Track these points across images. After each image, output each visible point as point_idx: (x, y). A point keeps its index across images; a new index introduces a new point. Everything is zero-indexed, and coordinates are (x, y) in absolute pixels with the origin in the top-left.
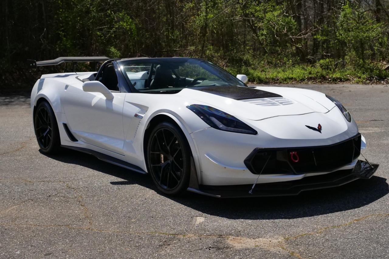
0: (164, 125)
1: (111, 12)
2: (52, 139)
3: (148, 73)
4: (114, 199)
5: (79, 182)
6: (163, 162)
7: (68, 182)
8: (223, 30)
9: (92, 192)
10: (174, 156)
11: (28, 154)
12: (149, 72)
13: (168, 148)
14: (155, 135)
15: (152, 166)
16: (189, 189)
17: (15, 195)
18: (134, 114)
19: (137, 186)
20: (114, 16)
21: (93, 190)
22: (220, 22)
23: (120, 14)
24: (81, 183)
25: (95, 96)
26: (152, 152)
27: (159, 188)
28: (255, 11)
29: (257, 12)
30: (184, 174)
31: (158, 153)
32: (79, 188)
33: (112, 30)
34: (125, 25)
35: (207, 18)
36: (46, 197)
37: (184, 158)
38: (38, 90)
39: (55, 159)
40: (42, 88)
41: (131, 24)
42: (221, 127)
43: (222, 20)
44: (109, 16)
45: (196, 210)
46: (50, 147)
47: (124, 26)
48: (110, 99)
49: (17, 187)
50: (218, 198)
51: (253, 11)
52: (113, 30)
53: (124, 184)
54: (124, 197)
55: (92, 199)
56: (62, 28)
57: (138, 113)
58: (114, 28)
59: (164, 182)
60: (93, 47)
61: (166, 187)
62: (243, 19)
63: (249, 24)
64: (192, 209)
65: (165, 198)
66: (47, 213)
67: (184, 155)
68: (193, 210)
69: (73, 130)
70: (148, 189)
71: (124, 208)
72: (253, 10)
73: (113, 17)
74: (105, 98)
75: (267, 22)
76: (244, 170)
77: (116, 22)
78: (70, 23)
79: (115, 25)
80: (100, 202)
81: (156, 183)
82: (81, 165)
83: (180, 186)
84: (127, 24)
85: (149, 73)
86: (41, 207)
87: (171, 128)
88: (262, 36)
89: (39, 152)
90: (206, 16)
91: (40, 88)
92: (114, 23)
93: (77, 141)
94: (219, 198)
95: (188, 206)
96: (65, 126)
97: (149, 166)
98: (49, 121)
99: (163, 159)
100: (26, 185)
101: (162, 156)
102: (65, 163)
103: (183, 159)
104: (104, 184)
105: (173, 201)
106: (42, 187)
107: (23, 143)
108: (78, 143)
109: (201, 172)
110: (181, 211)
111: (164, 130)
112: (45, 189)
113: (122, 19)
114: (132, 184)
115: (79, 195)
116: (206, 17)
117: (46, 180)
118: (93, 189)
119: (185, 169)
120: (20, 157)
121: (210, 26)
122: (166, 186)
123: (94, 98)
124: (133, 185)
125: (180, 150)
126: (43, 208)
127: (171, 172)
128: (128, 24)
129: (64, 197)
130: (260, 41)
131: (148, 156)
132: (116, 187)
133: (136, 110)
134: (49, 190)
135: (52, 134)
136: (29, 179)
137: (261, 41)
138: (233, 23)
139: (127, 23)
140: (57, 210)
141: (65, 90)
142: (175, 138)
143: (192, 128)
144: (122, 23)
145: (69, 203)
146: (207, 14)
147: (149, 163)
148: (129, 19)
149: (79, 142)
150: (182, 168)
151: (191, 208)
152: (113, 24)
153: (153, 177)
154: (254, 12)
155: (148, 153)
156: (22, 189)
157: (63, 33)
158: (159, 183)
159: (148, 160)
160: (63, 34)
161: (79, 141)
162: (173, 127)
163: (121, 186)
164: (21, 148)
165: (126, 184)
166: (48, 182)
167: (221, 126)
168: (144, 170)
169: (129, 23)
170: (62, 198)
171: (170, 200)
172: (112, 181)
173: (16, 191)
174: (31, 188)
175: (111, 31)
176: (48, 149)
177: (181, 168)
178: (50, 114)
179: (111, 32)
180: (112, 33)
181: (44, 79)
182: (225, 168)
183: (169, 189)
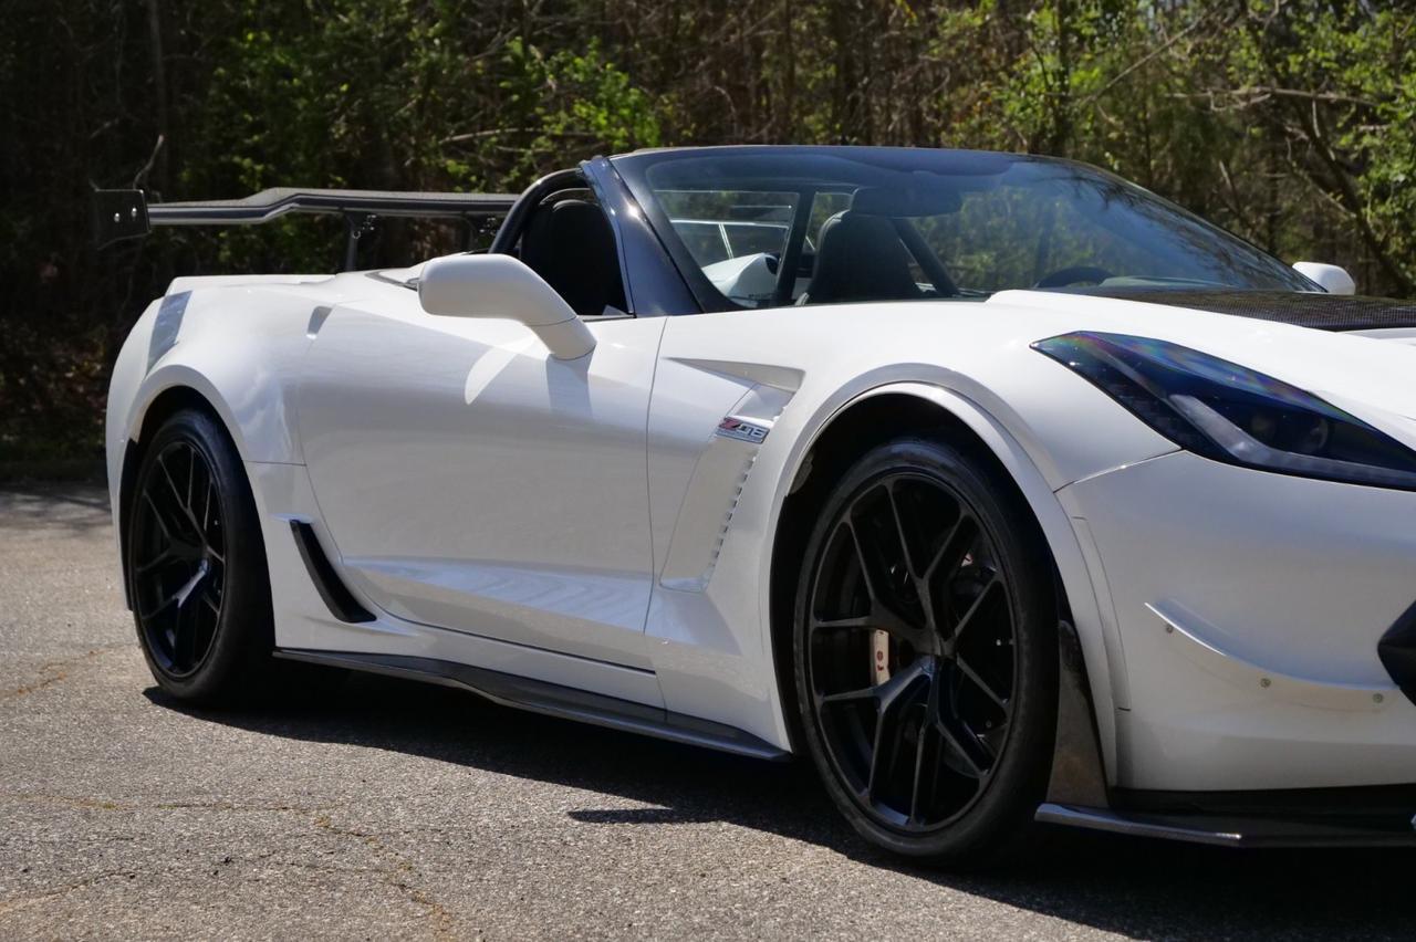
0: (898, 456)
1: (525, 49)
2: (225, 620)
3: (772, 265)
4: (599, 878)
5: (388, 812)
6: (883, 677)
7: (327, 808)
8: (1153, 163)
9: (471, 848)
10: (958, 631)
11: (85, 706)
12: (778, 256)
13: (923, 589)
14: (846, 518)
15: (819, 701)
16: (1047, 810)
17: (29, 855)
18: (719, 420)
19: (726, 833)
20: (542, 70)
21: (473, 842)
22: (1140, 115)
23: (578, 61)
24: (400, 813)
25: (480, 350)
26: (822, 624)
27: (861, 824)
28: (1337, 60)
29: (1352, 64)
30: (1018, 728)
31: (860, 622)
32: (396, 835)
33: (528, 147)
34: (604, 122)
35: (1064, 88)
36: (206, 866)
37: (1021, 638)
38: (151, 355)
39: (241, 728)
40: (179, 338)
41: (638, 115)
42: (1242, 452)
43: (1150, 104)
44: (517, 68)
45: (1095, 926)
46: (212, 662)
47: (599, 127)
48: (572, 358)
49: (37, 826)
50: (1226, 850)
51: (1328, 60)
52: (539, 146)
53: (651, 822)
54: (657, 871)
55: (471, 878)
56: (256, 138)
57: (738, 414)
58: (541, 140)
59: (891, 792)
60: (419, 248)
61: (901, 820)
62: (1274, 95)
63: (1303, 136)
64: (1064, 922)
65: (898, 875)
66: (219, 929)
67: (1020, 616)
68: (1071, 925)
69: (345, 556)
70: (789, 842)
71: (664, 911)
72: (1327, 55)
73: (535, 76)
74: (541, 352)
75: (1410, 114)
76: (1379, 698)
77: (551, 108)
78: (301, 103)
79: (549, 124)
80: (520, 887)
81: (846, 801)
82: (387, 748)
83: (991, 801)
84: (614, 119)
85: (782, 260)
86: (187, 903)
87: (944, 467)
88: (1383, 200)
89: (148, 702)
90: (1061, 75)
91: (164, 339)
92: (539, 110)
93: (371, 618)
94: (1232, 844)
95: (1041, 911)
96: (306, 535)
97: (804, 708)
98: (215, 514)
99: (884, 662)
100: (87, 815)
101: (881, 641)
102: (297, 742)
103: (1012, 642)
104: (535, 820)
105: (948, 890)
106: (176, 823)
107: (51, 664)
108: (373, 632)
109: (1121, 709)
110: (999, 928)
111: (897, 483)
112: (199, 835)
113: (589, 92)
114: (698, 821)
115: (394, 860)
116: (1062, 80)
117: (197, 800)
118: (474, 837)
119: (1023, 698)
120: (39, 719)
121: (1086, 132)
122: (906, 812)
123: (475, 360)
124: (703, 826)
125: (997, 592)
126: (194, 907)
127: (940, 726)
128: (622, 117)
129: (312, 867)
130: (1367, 231)
131: (797, 647)
132: (603, 831)
133: (729, 397)
134: (222, 837)
135: (227, 592)
136: (102, 797)
137: (1373, 231)
138: (1214, 121)
139: (612, 109)
140: (274, 917)
141: (312, 337)
142: (969, 522)
143: (1072, 457)
144: (584, 110)
145: (344, 889)
146: (1064, 60)
147: (801, 686)
148: (626, 90)
149: (384, 622)
150: (1004, 692)
151: (1062, 917)
152: (538, 117)
153: (824, 763)
154: (1335, 66)
155: (797, 628)
156: (69, 831)
157: (257, 160)
158: (864, 796)
159: (800, 672)
160: (259, 168)
161: (378, 620)
162: (950, 463)
163: (630, 830)
164: (45, 684)
165: (661, 822)
166: (215, 808)
167: (1242, 444)
168: (774, 742)
169: (625, 112)
170: (298, 871)
171: (930, 884)
172: (580, 810)
173: (36, 839)
174: (120, 828)
175: (522, 155)
176: (202, 676)
177: (997, 693)
178: (220, 479)
179: (524, 159)
180: (531, 166)
181: (183, 297)
182: (1266, 683)
183: (922, 827)
